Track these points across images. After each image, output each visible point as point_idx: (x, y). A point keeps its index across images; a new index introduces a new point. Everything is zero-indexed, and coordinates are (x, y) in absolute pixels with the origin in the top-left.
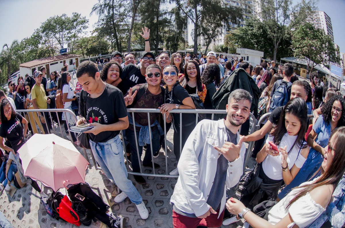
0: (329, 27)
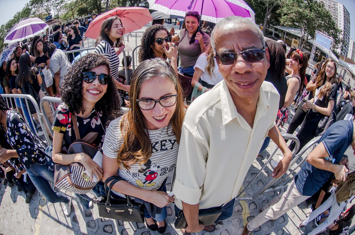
0: (347, 20)
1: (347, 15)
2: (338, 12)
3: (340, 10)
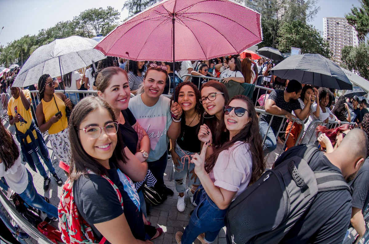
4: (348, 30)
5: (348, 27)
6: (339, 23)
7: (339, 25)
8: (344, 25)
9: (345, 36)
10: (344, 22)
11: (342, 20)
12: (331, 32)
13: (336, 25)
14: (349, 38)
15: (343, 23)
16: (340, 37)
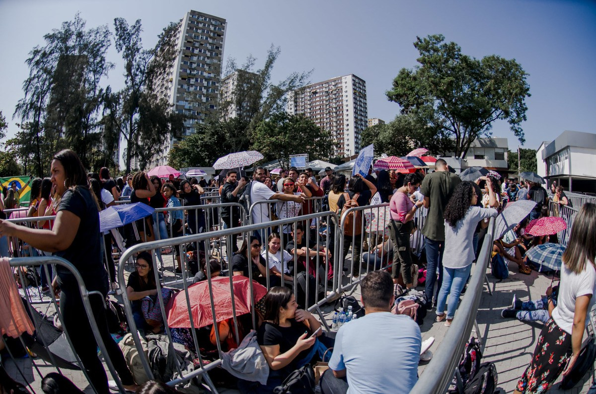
0: (360, 96)
1: (360, 88)
2: (342, 93)
3: (346, 87)
4: (334, 96)
5: (334, 92)
6: (318, 91)
7: (317, 95)
8: (326, 92)
9: (328, 108)
10: (326, 88)
11: (324, 85)
12: (302, 110)
13: (312, 96)
14: (336, 108)
15: (324, 89)
16: (318, 112)
